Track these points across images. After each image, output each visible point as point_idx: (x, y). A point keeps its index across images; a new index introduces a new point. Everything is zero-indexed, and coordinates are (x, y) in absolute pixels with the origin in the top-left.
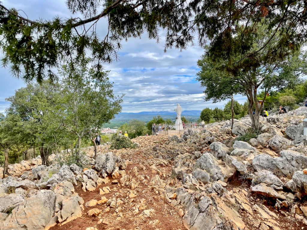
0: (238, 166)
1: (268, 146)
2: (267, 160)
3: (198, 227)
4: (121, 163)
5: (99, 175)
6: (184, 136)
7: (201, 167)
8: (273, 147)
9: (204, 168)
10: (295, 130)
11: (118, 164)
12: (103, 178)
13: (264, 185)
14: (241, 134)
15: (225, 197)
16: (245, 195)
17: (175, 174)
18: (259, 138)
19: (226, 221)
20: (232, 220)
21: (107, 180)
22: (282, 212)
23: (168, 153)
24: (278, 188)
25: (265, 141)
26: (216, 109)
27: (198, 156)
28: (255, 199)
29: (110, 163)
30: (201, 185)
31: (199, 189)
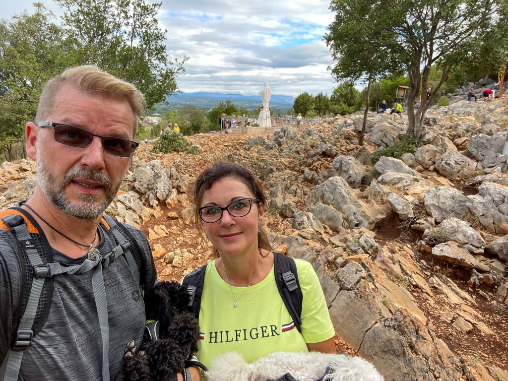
0: (399, 204)
1: (432, 168)
2: (453, 197)
3: (340, 315)
4: (178, 181)
5: (143, 201)
6: (276, 140)
7: (325, 199)
8: (443, 170)
9: (329, 201)
10: (486, 144)
11: (172, 181)
12: (151, 207)
13: (453, 246)
14: (386, 144)
15: (383, 262)
16: (412, 257)
17: (277, 207)
18: (418, 154)
19: (405, 317)
20: (414, 315)
21: (158, 212)
22: (481, 292)
23: (254, 166)
24: (478, 251)
25: (427, 158)
26: (319, 96)
27: (311, 176)
28: (431, 266)
29: (162, 183)
30: (327, 231)
31: (330, 241)
